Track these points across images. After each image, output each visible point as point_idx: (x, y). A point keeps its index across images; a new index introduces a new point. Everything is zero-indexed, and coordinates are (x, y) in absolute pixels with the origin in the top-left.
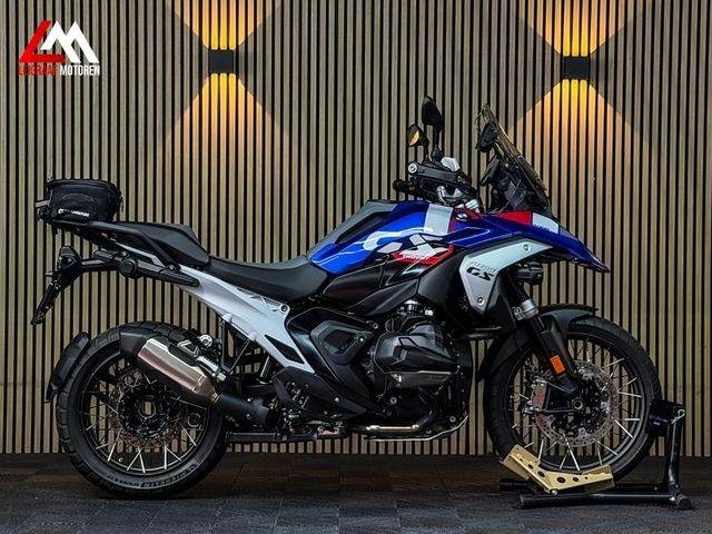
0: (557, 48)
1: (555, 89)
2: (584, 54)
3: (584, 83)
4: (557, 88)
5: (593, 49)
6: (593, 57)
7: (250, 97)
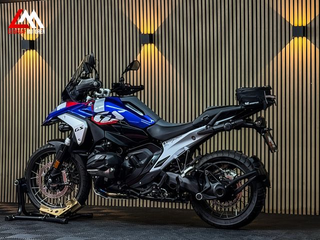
0: (292, 23)
1: (291, 42)
2: (304, 25)
3: (305, 38)
4: (292, 41)
5: (309, 22)
6: (309, 26)
7: (160, 53)
